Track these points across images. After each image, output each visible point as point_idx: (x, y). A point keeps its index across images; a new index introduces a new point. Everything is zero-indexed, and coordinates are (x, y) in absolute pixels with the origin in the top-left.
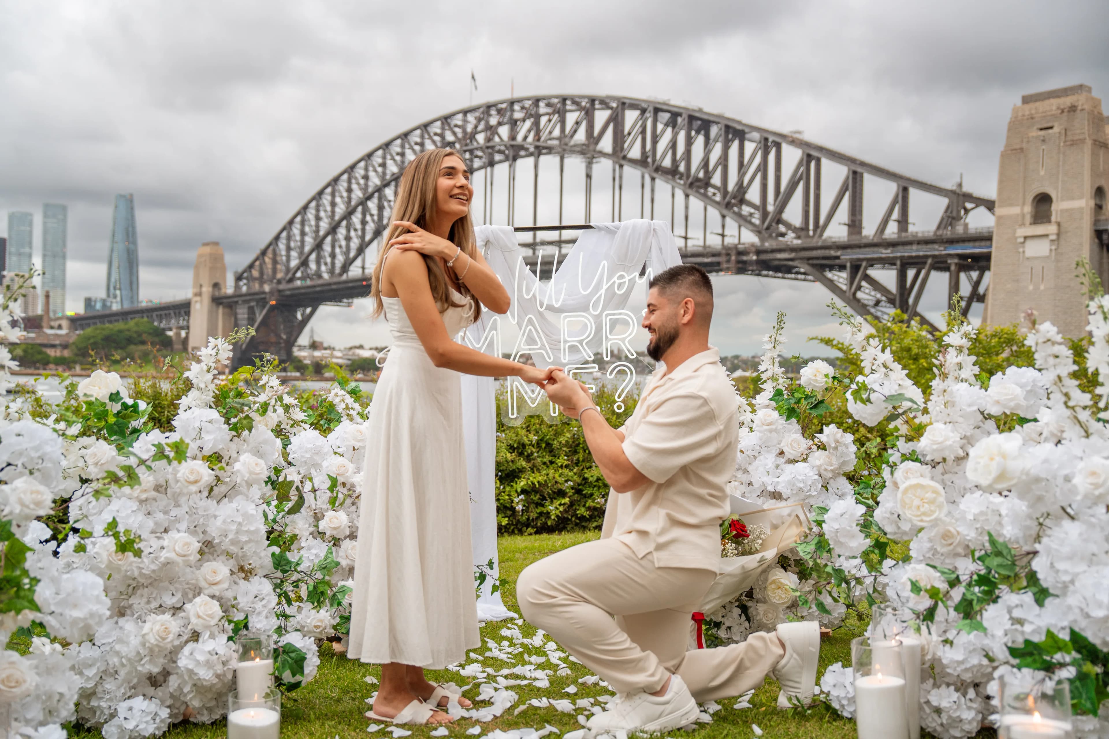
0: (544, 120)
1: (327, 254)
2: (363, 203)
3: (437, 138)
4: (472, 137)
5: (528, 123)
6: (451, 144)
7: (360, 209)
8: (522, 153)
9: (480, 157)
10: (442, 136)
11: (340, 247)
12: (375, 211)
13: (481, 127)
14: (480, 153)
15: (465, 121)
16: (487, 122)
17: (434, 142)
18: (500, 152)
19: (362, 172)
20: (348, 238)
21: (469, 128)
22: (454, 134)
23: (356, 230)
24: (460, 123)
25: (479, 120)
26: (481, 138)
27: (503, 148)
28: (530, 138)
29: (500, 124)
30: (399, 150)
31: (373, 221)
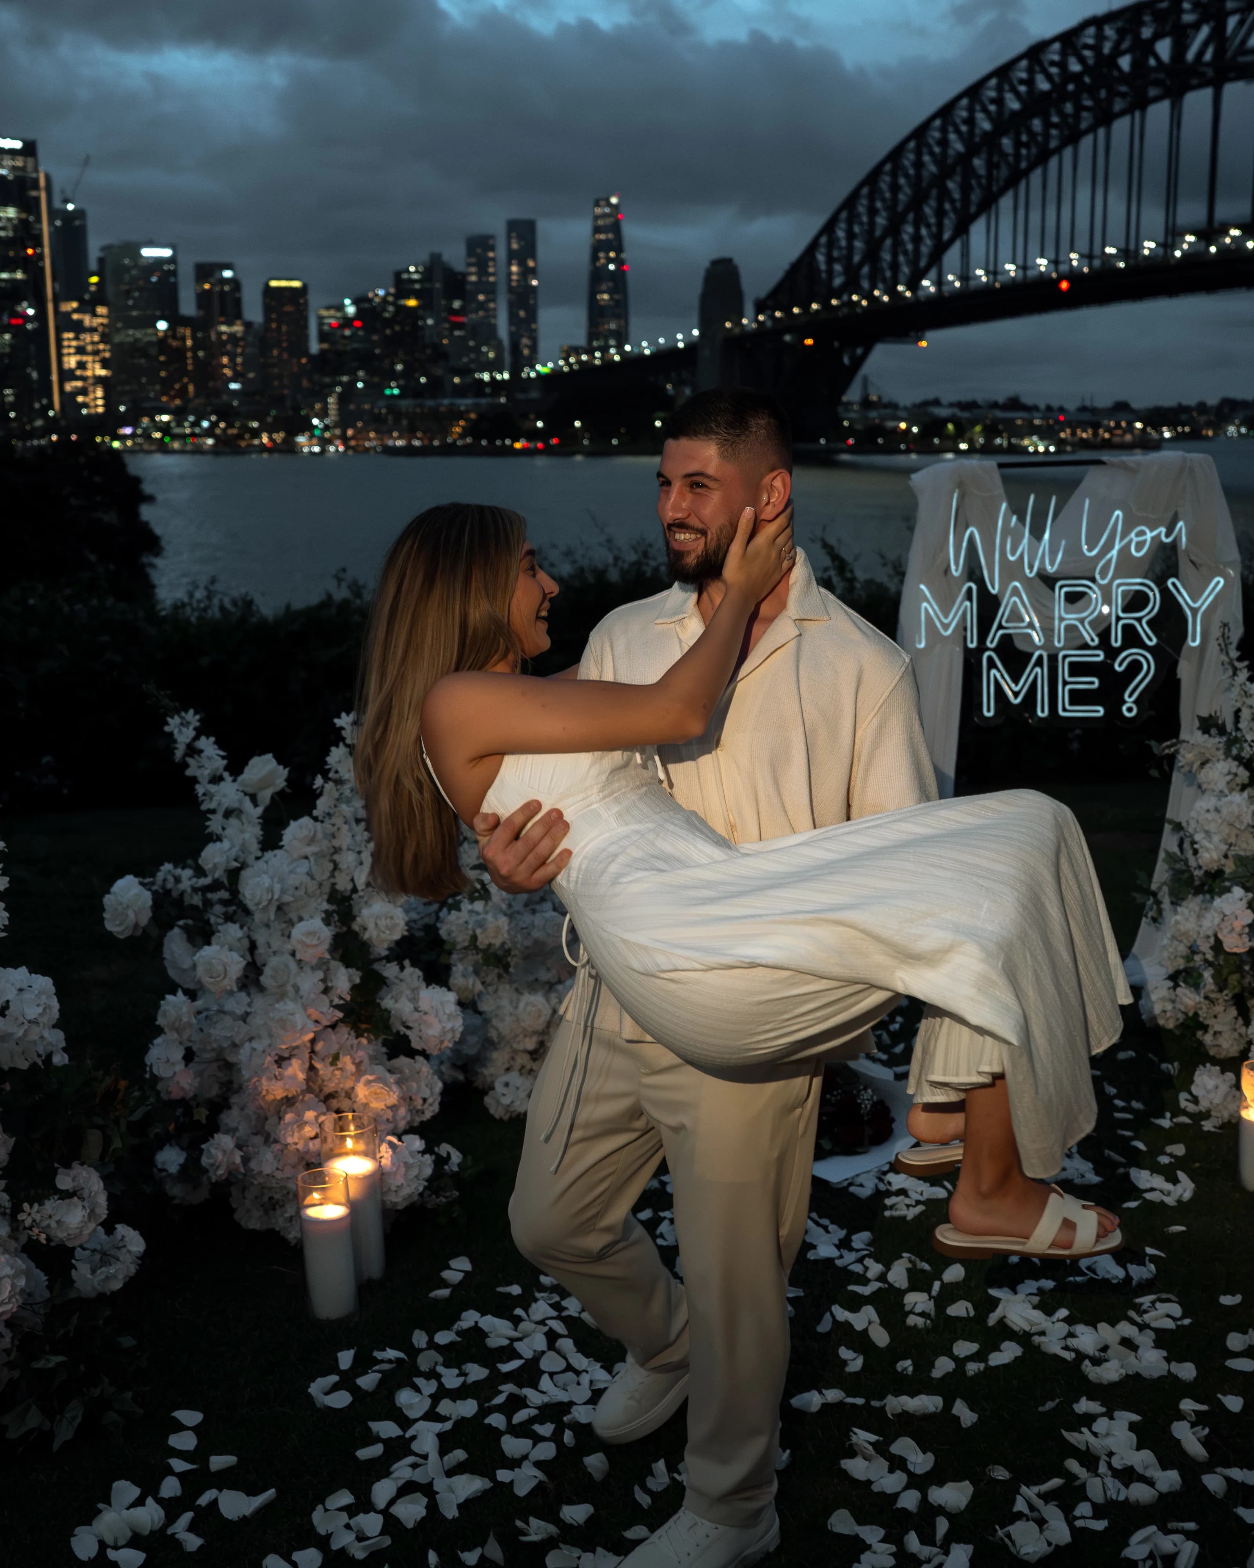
0: (1232, 22)
1: (885, 265)
2: (939, 181)
3: (1054, 70)
4: (1111, 60)
5: (1205, 31)
6: (1076, 78)
7: (934, 192)
8: (1195, 82)
9: (1123, 95)
10: (1062, 65)
11: (906, 253)
12: (957, 195)
13: (1125, 45)
14: (1123, 89)
15: (1100, 37)
16: (1137, 36)
17: (1049, 77)
18: (1157, 83)
19: (937, 135)
20: (917, 239)
21: (1107, 48)
22: (1082, 60)
23: (928, 226)
24: (1091, 41)
25: (1121, 33)
26: (1125, 62)
27: (1162, 76)
28: (1208, 56)
29: (1158, 36)
30: (992, 94)
31: (954, 209)
